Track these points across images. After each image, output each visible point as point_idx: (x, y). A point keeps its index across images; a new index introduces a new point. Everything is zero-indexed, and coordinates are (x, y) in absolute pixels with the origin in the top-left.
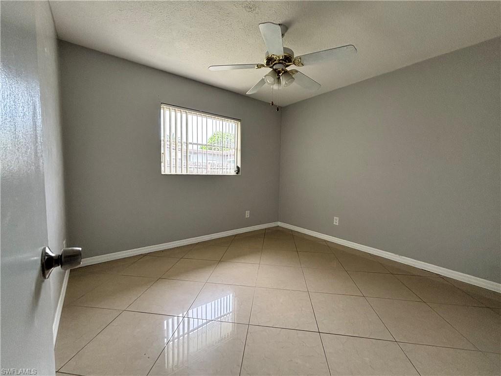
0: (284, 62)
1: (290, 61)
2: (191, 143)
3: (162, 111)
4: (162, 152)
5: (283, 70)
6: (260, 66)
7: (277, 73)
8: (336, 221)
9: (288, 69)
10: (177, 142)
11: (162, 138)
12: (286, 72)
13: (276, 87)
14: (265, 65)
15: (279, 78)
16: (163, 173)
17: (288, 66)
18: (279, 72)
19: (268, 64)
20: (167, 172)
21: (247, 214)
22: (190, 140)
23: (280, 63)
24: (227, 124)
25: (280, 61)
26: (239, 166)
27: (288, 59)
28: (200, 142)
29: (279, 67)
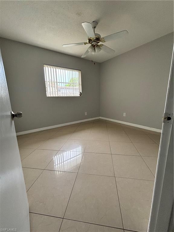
0: (96, 41)
1: (99, 40)
2: (58, 82)
3: (44, 68)
4: (46, 86)
5: (96, 45)
6: (85, 43)
7: (93, 46)
8: (124, 115)
9: (99, 44)
10: (52, 82)
11: (46, 80)
12: (98, 46)
13: (93, 53)
14: (88, 43)
15: (95, 49)
16: (47, 96)
17: (98, 43)
18: (95, 46)
19: (89, 42)
20: (49, 96)
21: (86, 114)
22: (58, 81)
23: (95, 41)
24: (75, 72)
25: (95, 40)
26: (81, 92)
27: (98, 39)
28: (63, 82)
29: (94, 43)
